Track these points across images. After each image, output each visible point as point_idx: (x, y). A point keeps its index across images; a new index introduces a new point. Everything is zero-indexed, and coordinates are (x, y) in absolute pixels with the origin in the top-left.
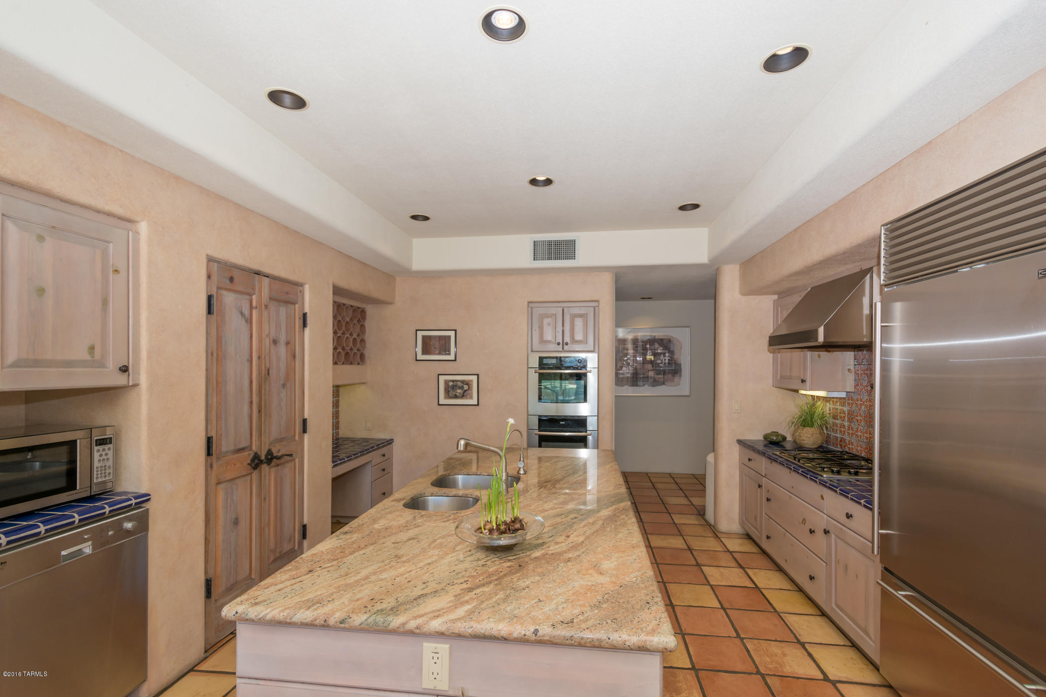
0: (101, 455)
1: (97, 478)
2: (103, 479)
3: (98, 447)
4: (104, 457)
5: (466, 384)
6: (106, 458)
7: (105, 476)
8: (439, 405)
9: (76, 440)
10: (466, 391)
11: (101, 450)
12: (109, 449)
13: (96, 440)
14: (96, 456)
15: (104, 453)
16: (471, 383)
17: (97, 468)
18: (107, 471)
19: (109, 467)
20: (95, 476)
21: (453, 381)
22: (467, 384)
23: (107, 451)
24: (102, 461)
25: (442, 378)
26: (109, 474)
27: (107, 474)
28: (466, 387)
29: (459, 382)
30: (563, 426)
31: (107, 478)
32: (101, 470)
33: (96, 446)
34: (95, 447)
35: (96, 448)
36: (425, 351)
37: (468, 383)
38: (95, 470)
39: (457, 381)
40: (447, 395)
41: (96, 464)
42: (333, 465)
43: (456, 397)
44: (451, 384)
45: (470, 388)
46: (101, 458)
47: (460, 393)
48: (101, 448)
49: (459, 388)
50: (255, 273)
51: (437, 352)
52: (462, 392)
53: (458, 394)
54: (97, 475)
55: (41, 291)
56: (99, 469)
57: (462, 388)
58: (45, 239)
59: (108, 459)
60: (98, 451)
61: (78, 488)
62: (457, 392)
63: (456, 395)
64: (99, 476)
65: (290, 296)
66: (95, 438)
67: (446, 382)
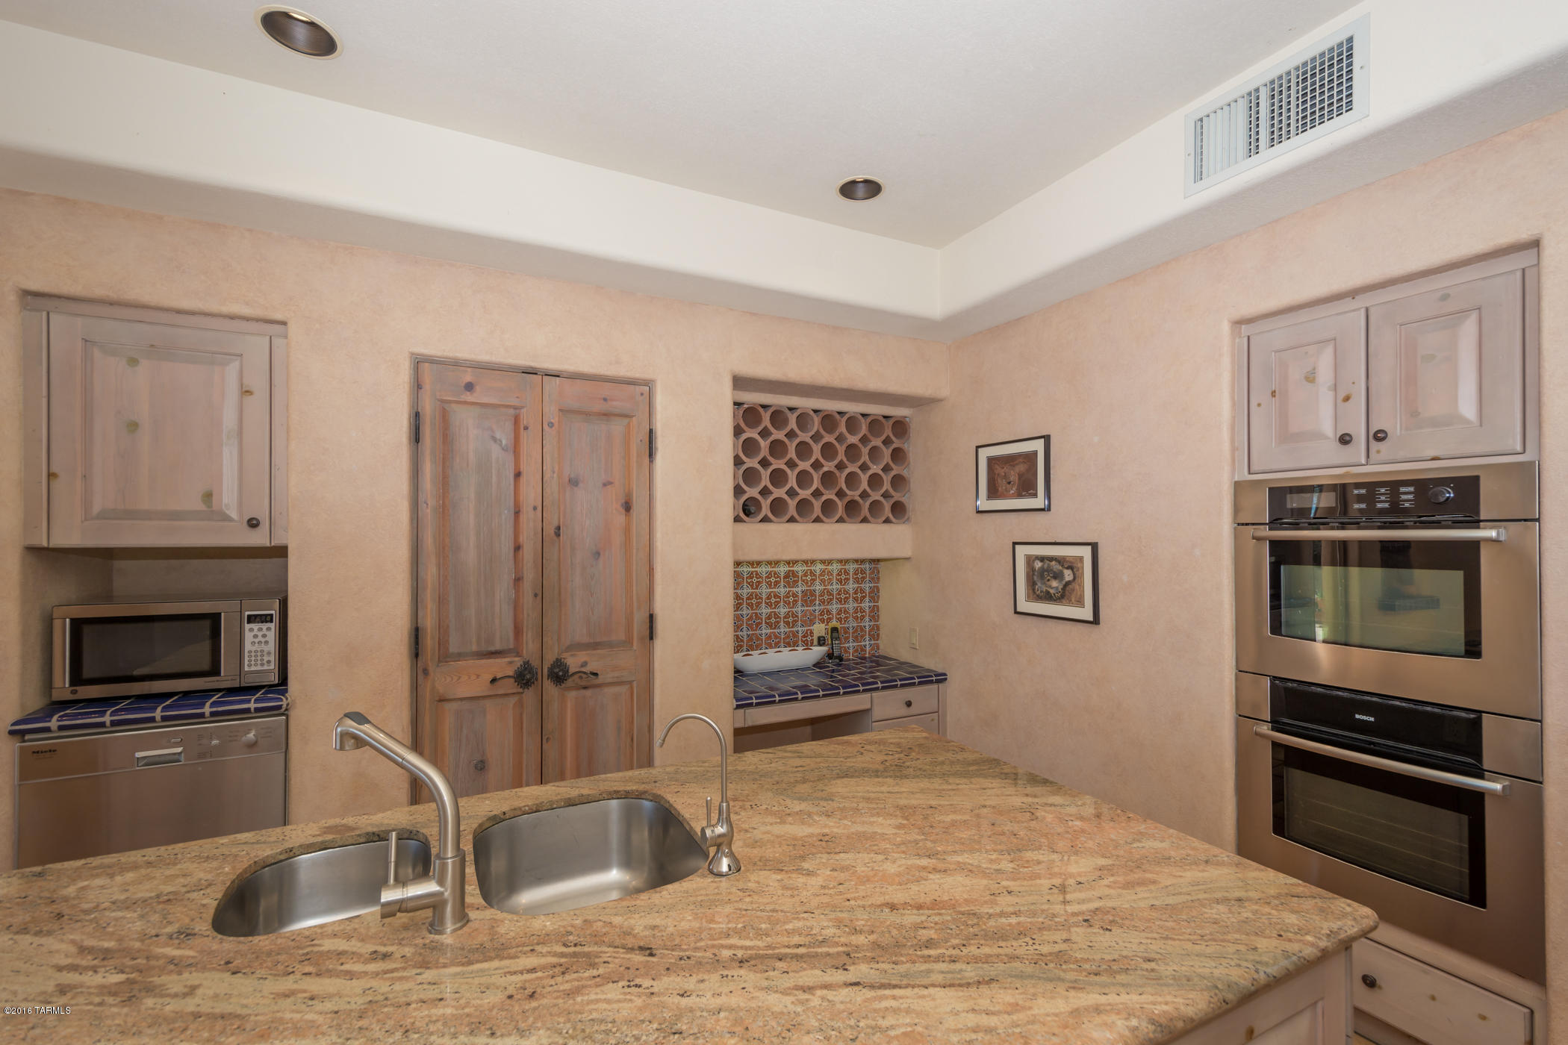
0: (255, 636)
1: (250, 666)
2: (259, 668)
3: (252, 625)
4: (260, 638)
5: (1067, 568)
6: (263, 640)
7: (262, 665)
8: (1016, 612)
9: (220, 614)
10: (1068, 583)
11: (256, 630)
12: (269, 629)
13: (248, 616)
14: (248, 637)
15: (260, 634)
16: (1079, 565)
17: (250, 652)
18: (266, 658)
19: (269, 653)
20: (246, 663)
21: (1042, 559)
22: (1071, 568)
23: (265, 631)
24: (257, 645)
25: (1022, 551)
26: (269, 662)
27: (265, 662)
28: (1068, 575)
29: (1054, 563)
30: (1363, 727)
31: (266, 667)
32: (256, 656)
33: (248, 623)
34: (246, 624)
35: (247, 626)
36: (993, 493)
37: (1072, 565)
38: (246, 654)
39: (1051, 559)
40: (1031, 591)
41: (248, 646)
42: (735, 703)
43: (1048, 597)
44: (1038, 565)
45: (1077, 576)
46: (257, 640)
47: (1057, 588)
48: (255, 626)
49: (1055, 578)
50: (523, 372)
51: (1012, 492)
52: (1061, 587)
53: (1052, 591)
54: (250, 661)
55: (133, 426)
56: (253, 654)
57: (1058, 576)
58: (138, 362)
59: (266, 642)
60: (251, 630)
61: (222, 674)
62: (1050, 587)
63: (1048, 593)
64: (253, 663)
65: (615, 403)
66: (247, 613)
67: (1030, 560)
